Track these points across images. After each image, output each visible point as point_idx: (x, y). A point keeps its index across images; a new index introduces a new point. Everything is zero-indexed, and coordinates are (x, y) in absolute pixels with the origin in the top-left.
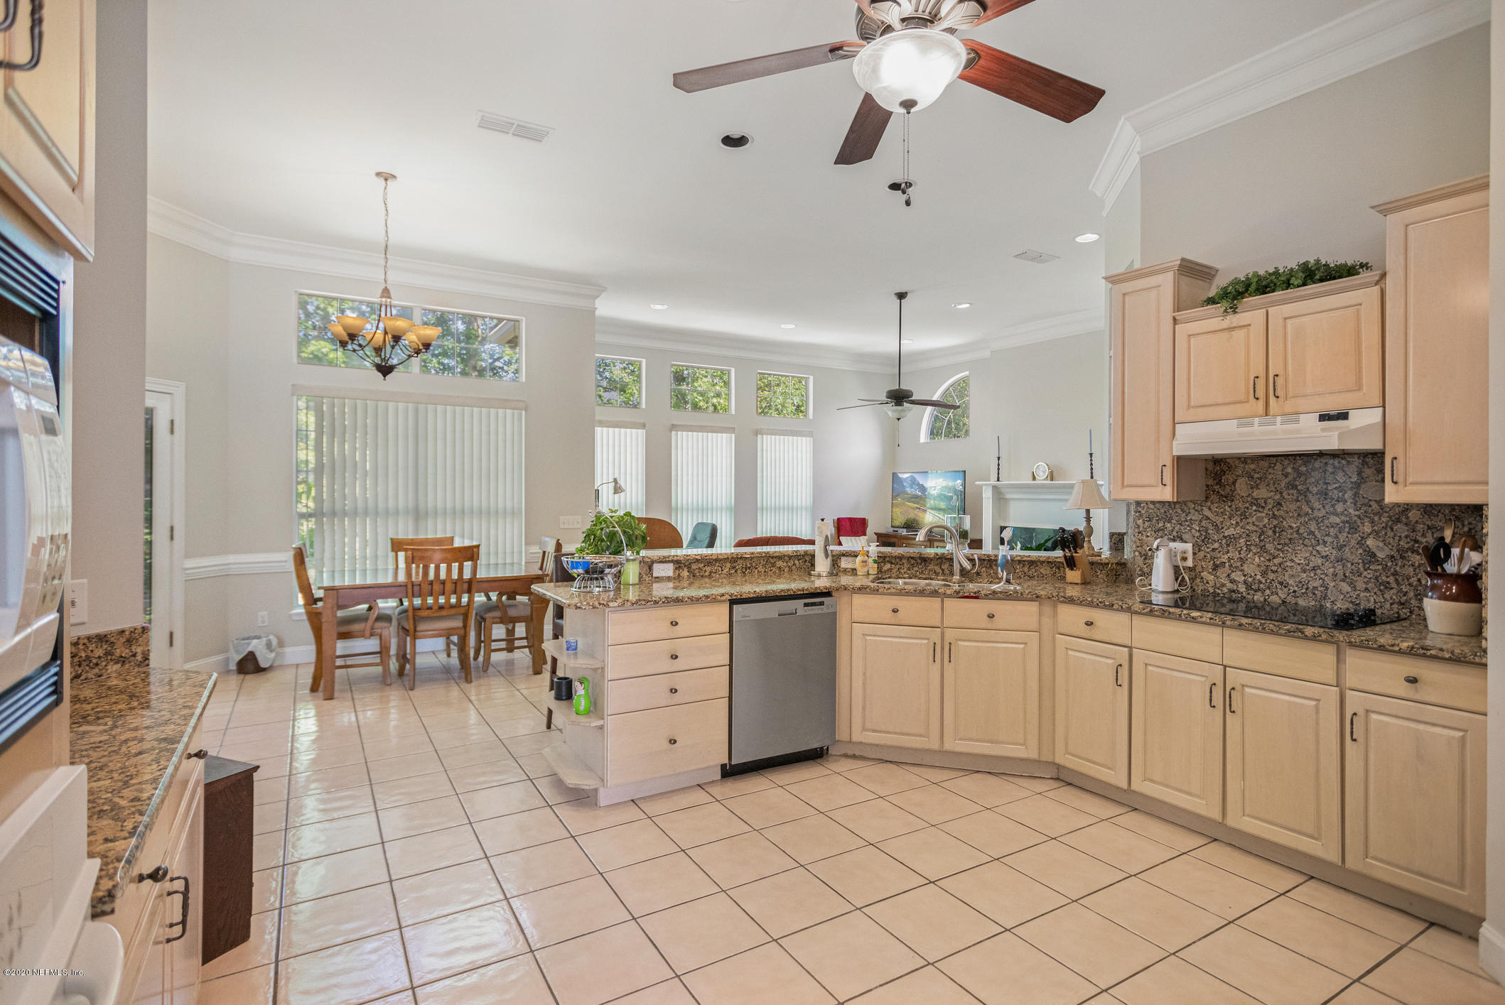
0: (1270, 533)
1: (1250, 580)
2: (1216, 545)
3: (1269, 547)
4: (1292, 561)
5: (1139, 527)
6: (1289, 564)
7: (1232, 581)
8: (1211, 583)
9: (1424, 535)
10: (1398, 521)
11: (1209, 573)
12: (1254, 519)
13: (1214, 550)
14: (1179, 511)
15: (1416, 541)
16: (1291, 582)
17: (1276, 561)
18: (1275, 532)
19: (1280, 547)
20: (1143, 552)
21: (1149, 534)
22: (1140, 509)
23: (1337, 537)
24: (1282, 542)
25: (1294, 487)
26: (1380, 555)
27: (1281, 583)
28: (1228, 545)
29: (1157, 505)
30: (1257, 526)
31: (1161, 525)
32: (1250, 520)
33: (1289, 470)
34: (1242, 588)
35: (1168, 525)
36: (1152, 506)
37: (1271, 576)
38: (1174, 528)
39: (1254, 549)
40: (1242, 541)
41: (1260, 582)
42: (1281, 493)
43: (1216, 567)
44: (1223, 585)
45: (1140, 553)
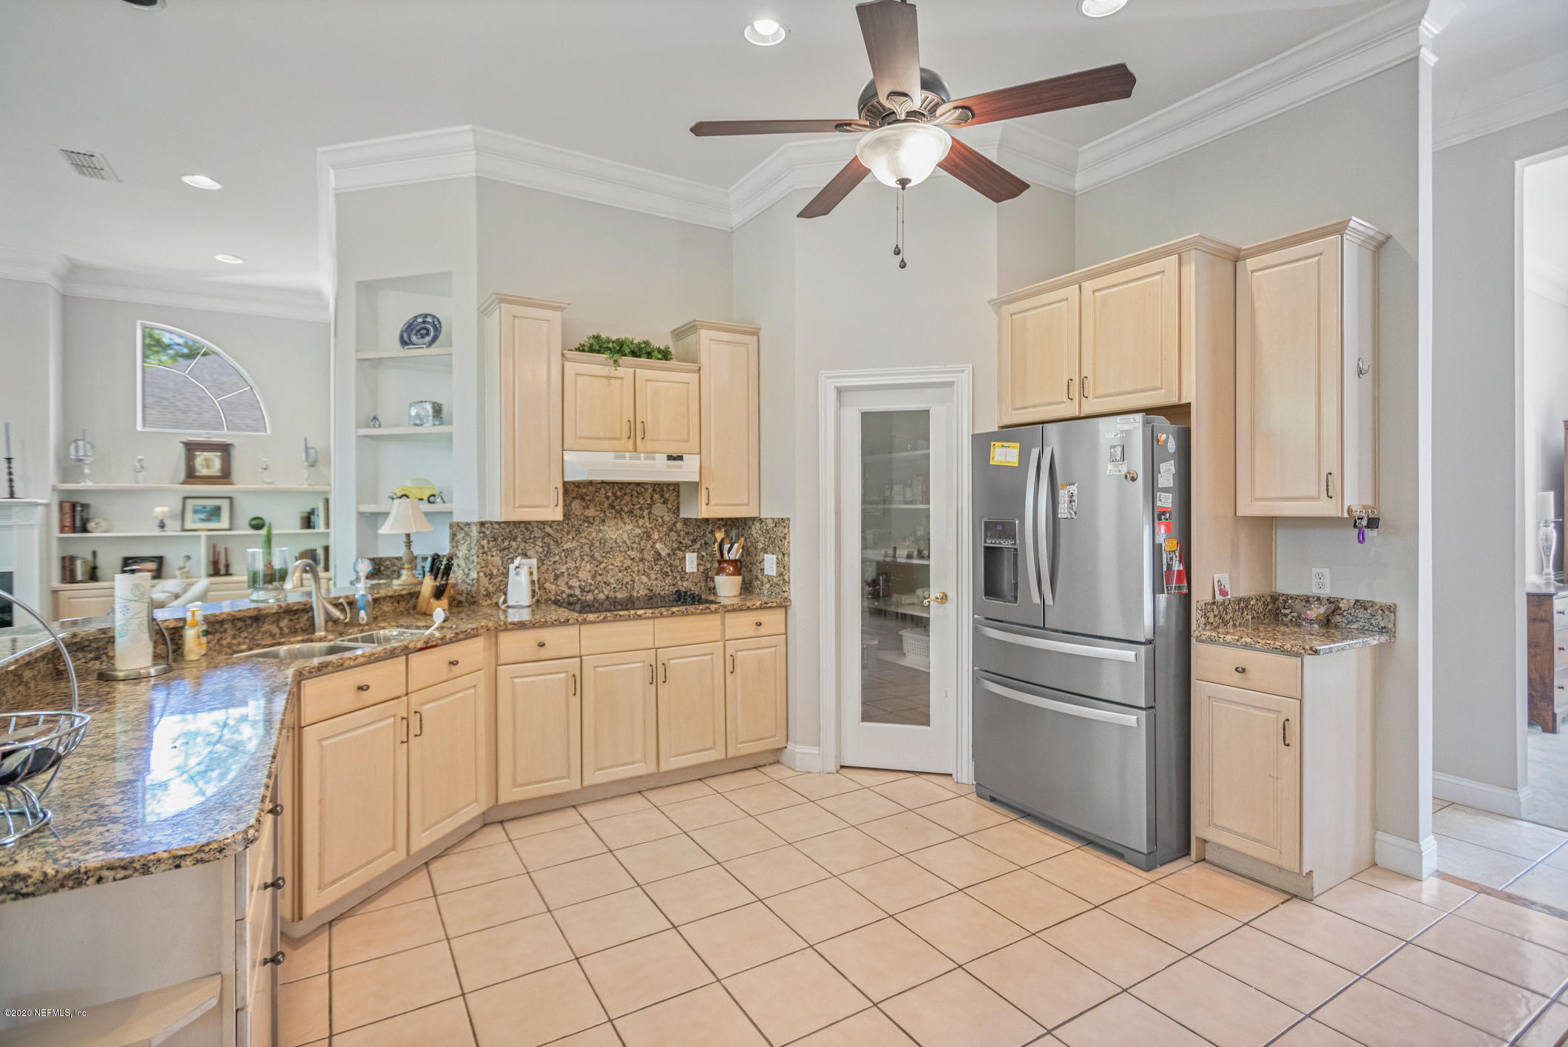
0: (597, 544)
1: (584, 584)
2: (557, 558)
3: (597, 555)
4: (612, 564)
5: (483, 547)
6: (610, 567)
7: (570, 587)
8: (553, 592)
9: (684, 539)
10: (672, 530)
11: (551, 583)
12: (586, 534)
13: (555, 562)
14: (524, 530)
15: (681, 543)
16: (612, 581)
17: (602, 566)
18: (600, 543)
19: (604, 554)
20: (488, 572)
21: (494, 554)
22: (484, 530)
23: (639, 544)
24: (606, 550)
25: (613, 507)
26: (663, 554)
27: (605, 583)
28: (566, 557)
29: (502, 525)
30: (588, 539)
31: (506, 543)
32: (583, 535)
33: (610, 494)
34: (578, 592)
35: (514, 544)
36: (497, 526)
37: (599, 578)
38: (519, 546)
39: (586, 559)
40: (577, 552)
41: (591, 585)
42: (604, 512)
43: (557, 577)
44: (563, 592)
45: (485, 574)
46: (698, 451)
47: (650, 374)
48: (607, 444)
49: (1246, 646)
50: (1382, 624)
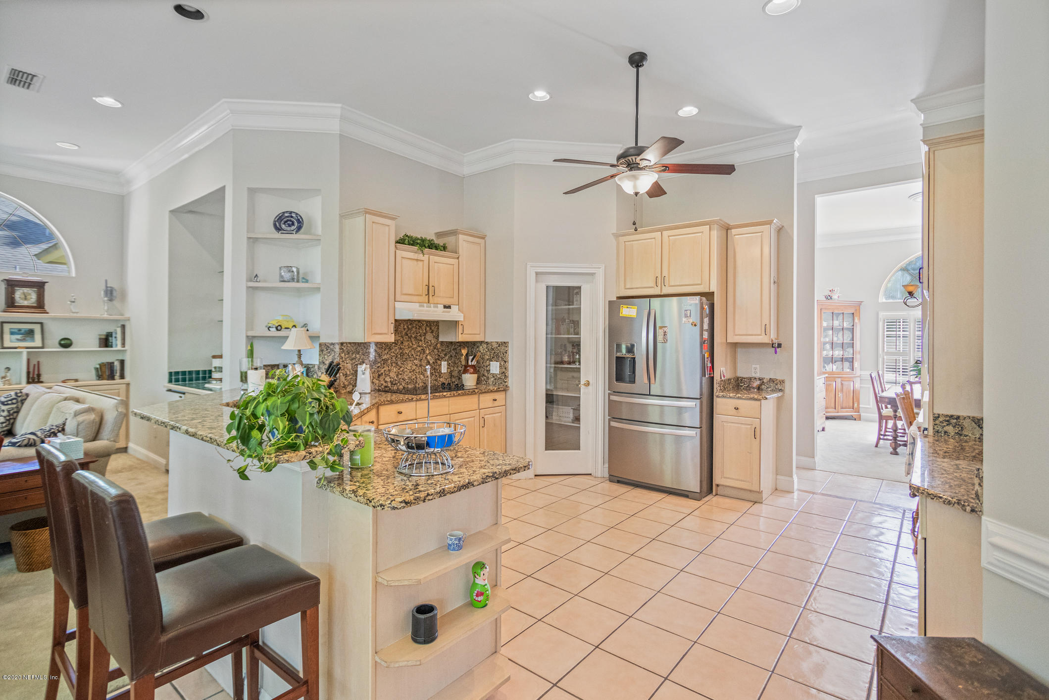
0: (399, 356)
1: (392, 380)
2: (379, 364)
3: (399, 363)
4: (407, 368)
5: (342, 358)
6: (406, 370)
7: (386, 382)
8: (377, 385)
9: (441, 353)
10: (435, 348)
11: (376, 379)
12: (394, 350)
13: (378, 367)
14: (363, 347)
15: (439, 356)
16: (406, 378)
17: (401, 369)
18: (401, 356)
19: (402, 362)
20: (345, 373)
21: (348, 362)
22: (343, 347)
23: (420, 356)
24: (403, 360)
25: (407, 335)
26: (431, 362)
27: (403, 379)
28: (384, 364)
29: (352, 344)
30: (395, 353)
31: (354, 356)
32: (392, 351)
33: (406, 327)
34: (389, 385)
35: (358, 356)
36: (349, 345)
37: (400, 376)
38: (360, 357)
39: (394, 365)
40: (389, 361)
41: (396, 380)
42: (403, 337)
43: (379, 376)
44: (382, 385)
45: (343, 374)
46: (457, 303)
47: (437, 259)
48: (415, 298)
49: (739, 398)
50: (780, 388)
